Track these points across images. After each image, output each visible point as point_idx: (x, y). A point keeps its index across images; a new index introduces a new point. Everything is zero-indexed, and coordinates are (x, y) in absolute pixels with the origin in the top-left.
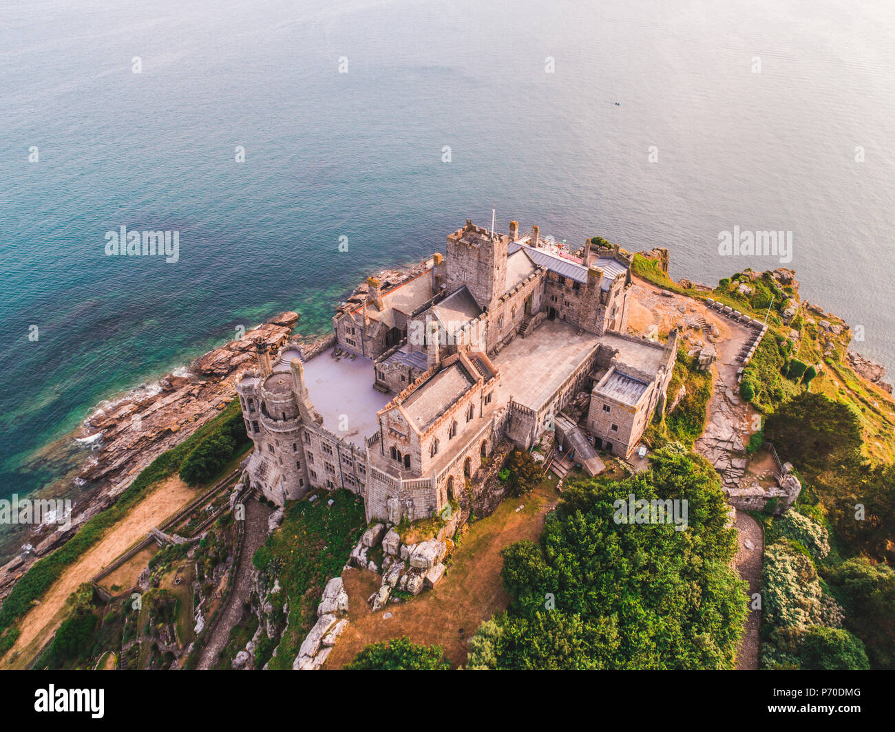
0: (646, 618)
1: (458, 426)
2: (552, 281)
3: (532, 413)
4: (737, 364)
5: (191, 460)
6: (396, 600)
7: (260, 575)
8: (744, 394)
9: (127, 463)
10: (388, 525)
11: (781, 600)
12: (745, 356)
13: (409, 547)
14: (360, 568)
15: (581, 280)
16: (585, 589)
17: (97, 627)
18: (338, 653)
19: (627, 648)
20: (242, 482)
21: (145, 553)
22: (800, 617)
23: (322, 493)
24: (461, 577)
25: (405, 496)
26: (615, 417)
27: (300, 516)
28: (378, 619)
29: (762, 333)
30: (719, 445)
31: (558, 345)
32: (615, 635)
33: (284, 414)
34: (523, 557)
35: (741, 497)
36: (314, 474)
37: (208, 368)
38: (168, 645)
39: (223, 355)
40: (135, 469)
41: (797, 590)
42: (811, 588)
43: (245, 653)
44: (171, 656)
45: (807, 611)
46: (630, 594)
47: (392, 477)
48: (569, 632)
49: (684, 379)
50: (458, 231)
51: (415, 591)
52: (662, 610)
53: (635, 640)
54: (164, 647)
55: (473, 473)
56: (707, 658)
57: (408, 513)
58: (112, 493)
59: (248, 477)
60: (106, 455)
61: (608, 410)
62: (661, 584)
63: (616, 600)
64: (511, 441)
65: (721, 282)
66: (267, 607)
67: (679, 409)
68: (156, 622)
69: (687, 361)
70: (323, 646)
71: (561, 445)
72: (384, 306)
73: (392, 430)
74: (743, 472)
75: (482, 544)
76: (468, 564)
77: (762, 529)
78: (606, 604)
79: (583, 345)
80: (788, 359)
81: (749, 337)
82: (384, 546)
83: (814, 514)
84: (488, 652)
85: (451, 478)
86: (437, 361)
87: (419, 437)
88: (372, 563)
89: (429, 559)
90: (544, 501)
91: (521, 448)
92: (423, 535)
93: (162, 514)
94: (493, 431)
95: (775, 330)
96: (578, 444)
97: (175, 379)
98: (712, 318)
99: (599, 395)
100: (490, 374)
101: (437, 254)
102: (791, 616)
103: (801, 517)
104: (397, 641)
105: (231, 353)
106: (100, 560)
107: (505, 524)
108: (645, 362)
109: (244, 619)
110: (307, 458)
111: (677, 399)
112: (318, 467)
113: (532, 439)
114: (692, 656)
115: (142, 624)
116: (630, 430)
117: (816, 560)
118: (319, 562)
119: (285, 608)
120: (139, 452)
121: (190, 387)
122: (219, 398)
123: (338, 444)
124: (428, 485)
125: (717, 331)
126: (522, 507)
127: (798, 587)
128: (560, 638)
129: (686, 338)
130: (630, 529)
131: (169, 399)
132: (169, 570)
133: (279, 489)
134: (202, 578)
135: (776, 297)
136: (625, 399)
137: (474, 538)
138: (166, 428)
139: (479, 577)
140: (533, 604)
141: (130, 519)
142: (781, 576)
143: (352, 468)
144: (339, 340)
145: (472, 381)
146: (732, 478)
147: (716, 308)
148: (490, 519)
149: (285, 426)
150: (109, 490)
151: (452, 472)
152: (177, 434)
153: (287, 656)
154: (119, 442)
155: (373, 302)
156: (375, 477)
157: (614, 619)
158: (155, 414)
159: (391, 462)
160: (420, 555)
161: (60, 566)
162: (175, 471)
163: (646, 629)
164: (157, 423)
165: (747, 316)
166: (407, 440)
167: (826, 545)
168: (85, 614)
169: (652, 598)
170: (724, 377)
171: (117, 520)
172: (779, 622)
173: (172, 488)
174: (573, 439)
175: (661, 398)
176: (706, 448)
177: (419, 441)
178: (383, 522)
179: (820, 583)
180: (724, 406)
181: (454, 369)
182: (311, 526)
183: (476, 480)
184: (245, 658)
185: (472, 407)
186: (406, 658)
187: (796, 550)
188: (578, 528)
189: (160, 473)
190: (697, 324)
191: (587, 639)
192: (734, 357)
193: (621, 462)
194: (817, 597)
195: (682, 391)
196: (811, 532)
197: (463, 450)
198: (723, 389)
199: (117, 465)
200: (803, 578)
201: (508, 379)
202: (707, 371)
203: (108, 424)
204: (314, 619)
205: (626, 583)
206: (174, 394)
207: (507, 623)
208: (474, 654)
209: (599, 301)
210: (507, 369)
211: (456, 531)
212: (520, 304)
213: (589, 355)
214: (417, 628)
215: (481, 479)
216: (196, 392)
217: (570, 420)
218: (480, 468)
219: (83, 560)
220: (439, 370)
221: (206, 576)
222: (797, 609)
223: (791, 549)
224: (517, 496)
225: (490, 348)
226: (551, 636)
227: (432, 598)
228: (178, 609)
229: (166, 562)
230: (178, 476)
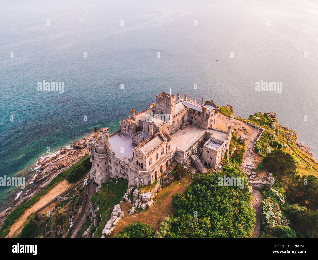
0: (220, 218)
1: (158, 155)
2: (191, 112)
3: (183, 152)
4: (254, 141)
5: (71, 173)
6: (137, 211)
7: (93, 205)
8: (256, 151)
9: (48, 176)
10: (135, 187)
11: (267, 217)
12: (257, 139)
13: (142, 194)
14: (126, 202)
15: (200, 111)
16: (199, 208)
17: (36, 227)
18: (117, 228)
19: (213, 228)
20: (88, 178)
21: (54, 204)
22: (274, 223)
23: (114, 179)
24: (159, 205)
25: (141, 177)
26: (211, 155)
27: (107, 186)
28: (131, 217)
29: (263, 132)
30: (248, 167)
31: (192, 132)
32: (209, 223)
33: (102, 152)
34: (179, 197)
35: (254, 184)
36: (111, 173)
37: (77, 146)
38: (60, 232)
39: (82, 141)
40: (51, 178)
41: (273, 214)
42: (278, 213)
43: (86, 232)
44: (61, 235)
45: (276, 221)
46: (215, 210)
47: (137, 171)
48: (194, 221)
49: (236, 145)
50: (160, 94)
51: (143, 208)
52: (225, 216)
53: (216, 225)
54: (59, 233)
55: (163, 172)
56: (241, 233)
57: (142, 183)
58: (43, 186)
59: (90, 176)
60: (41, 174)
61: (209, 152)
62: (225, 207)
63: (210, 212)
64: (177, 162)
65: (250, 116)
66: (94, 215)
67: (234, 155)
68: (57, 225)
69: (237, 139)
70: (112, 226)
71: (193, 164)
72: (136, 119)
73: (137, 155)
74: (255, 176)
75: (166, 195)
76: (161, 201)
77: (262, 194)
78: (206, 213)
79: (201, 132)
80: (272, 141)
81: (259, 133)
82: (134, 194)
83: (280, 190)
84: (167, 226)
85: (156, 172)
86: (152, 135)
87: (145, 157)
88: (129, 200)
89: (148, 198)
90: (187, 182)
91: (180, 164)
92: (146, 190)
93: (60, 192)
94: (170, 158)
95: (267, 131)
96: (199, 163)
97: (66, 149)
98: (246, 127)
99: (205, 147)
100: (169, 140)
101: (154, 103)
102: (271, 222)
103: (275, 191)
104: (137, 222)
105: (85, 141)
106: (38, 207)
107: (174, 188)
108: (221, 138)
109: (87, 221)
110: (109, 167)
111: (233, 151)
112: (113, 171)
113: (183, 161)
114: (235, 232)
115: (52, 226)
116: (216, 159)
117: (280, 205)
118: (112, 200)
119: (100, 215)
120: (52, 173)
121: (71, 152)
122: (80, 155)
123: (120, 162)
124: (148, 174)
125: (248, 131)
126: (180, 183)
127: (273, 213)
128: (190, 223)
129: (237, 133)
130: (215, 189)
131: (63, 156)
132: (62, 207)
133: (100, 179)
134: (73, 210)
135: (269, 121)
136: (214, 149)
137: (164, 193)
138: (62, 165)
139: (165, 205)
140: (182, 212)
141: (49, 194)
142: (267, 209)
143: (124, 170)
144: (121, 130)
145: (163, 141)
146: (252, 178)
147: (248, 124)
148: (169, 187)
149: (103, 156)
150: (42, 185)
151: (156, 170)
152: (66, 167)
153: (101, 230)
154: (46, 170)
155: (132, 118)
156: (131, 171)
157: (209, 218)
158: (59, 161)
159: (136, 166)
160: (145, 197)
161: (24, 209)
162: (65, 178)
163: (220, 222)
164: (59, 163)
165: (258, 126)
166: (142, 158)
167: (284, 200)
168: (33, 223)
169: (222, 212)
170: (250, 145)
171: (45, 194)
172: (267, 224)
173: (64, 184)
174: (197, 162)
175: (227, 150)
176: (243, 168)
177: (145, 159)
178: (134, 186)
179: (281, 212)
180: (249, 155)
181: (157, 137)
182: (110, 189)
183: (165, 174)
184: (86, 233)
185: (163, 149)
186: (140, 227)
187: (273, 201)
188: (197, 188)
189: (59, 179)
190: (241, 128)
191: (200, 224)
192: (253, 139)
193: (213, 170)
194: (280, 217)
195: (235, 149)
196: (278, 196)
197: (160, 163)
198: (249, 149)
199: (45, 177)
200: (275, 210)
201: (176, 142)
202: (244, 143)
203: (42, 164)
204: (110, 217)
205: (213, 207)
206: (65, 154)
207: (173, 218)
208: (162, 227)
209: (206, 118)
210: (176, 139)
211: (158, 190)
212: (180, 119)
213: (203, 135)
214: (144, 220)
215: (166, 174)
216: (73, 153)
217: (196, 156)
218: (166, 170)
219: (32, 207)
220: (153, 137)
221: (74, 209)
222: (273, 220)
223: (271, 200)
224: (178, 180)
225: (170, 132)
226: (187, 222)
227: (149, 211)
228: (64, 220)
229: (61, 205)
230: (66, 180)
